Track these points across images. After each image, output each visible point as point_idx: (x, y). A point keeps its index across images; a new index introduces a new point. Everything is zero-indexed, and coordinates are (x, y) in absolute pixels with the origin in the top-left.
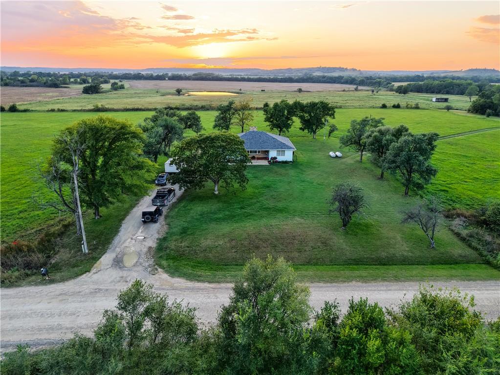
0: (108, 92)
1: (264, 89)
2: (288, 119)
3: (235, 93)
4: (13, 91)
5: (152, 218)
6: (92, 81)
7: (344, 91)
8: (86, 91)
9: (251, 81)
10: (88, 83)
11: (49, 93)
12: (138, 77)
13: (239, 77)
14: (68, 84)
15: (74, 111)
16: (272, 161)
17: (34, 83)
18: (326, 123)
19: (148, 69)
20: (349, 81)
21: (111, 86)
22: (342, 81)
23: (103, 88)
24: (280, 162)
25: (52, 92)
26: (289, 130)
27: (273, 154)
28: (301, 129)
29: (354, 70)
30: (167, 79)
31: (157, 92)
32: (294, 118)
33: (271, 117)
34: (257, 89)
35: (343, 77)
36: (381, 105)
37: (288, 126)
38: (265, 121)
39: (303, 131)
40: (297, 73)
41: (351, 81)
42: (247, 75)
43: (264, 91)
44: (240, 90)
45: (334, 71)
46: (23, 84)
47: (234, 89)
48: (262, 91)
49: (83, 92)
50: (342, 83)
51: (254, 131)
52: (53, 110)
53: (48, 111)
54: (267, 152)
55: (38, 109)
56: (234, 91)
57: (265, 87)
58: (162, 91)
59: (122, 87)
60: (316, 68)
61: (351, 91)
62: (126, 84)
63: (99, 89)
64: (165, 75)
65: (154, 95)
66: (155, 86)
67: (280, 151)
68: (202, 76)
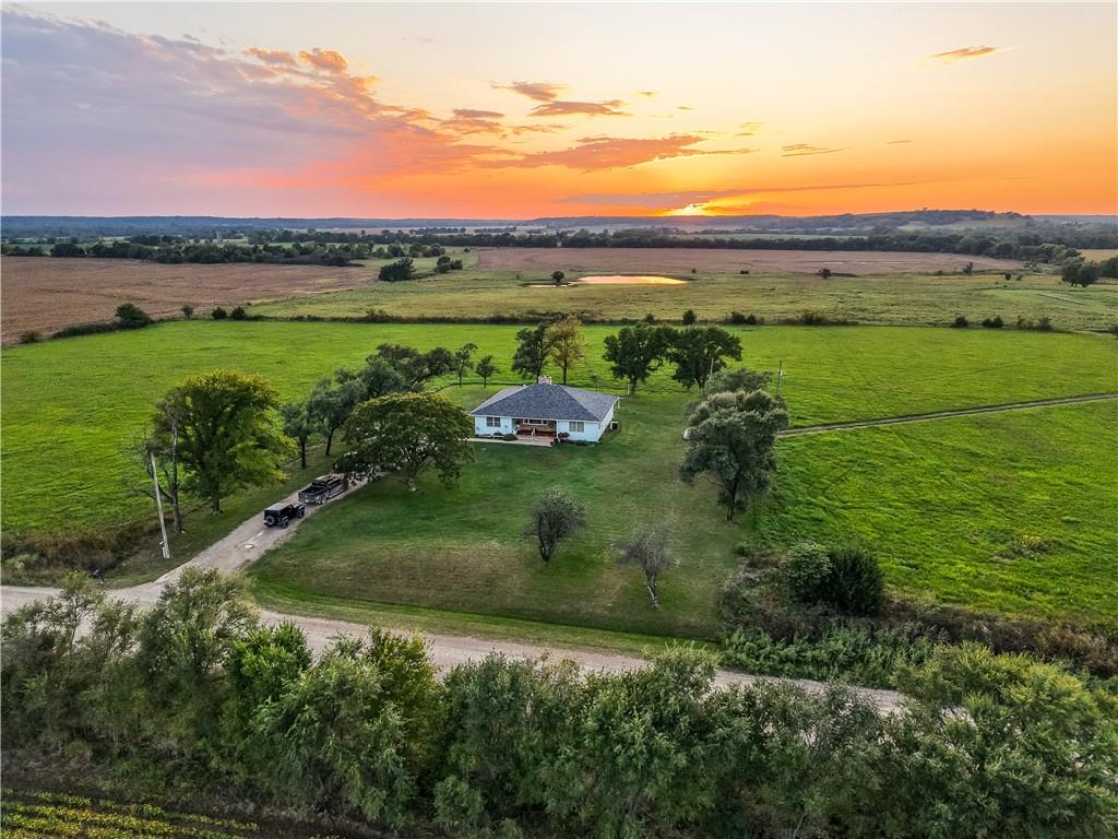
0: (427, 276)
1: (745, 270)
3: (678, 278)
4: (265, 273)
5: (276, 521)
7: (940, 273)
8: (387, 275)
9: (737, 248)
10: (401, 256)
11: (321, 277)
12: (504, 241)
14: (364, 258)
15: (334, 320)
16: (559, 440)
17: (306, 257)
19: (539, 221)
20: (973, 248)
21: (438, 263)
22: (958, 247)
23: (416, 269)
25: (327, 277)
27: (563, 426)
28: (673, 377)
29: (1012, 216)
30: (559, 244)
31: (518, 278)
34: (734, 269)
35: (961, 237)
36: (953, 320)
38: (609, 361)
40: (862, 226)
41: (981, 247)
43: (747, 273)
45: (958, 220)
46: (289, 258)
48: (742, 273)
49: (380, 277)
50: (956, 252)
52: (300, 319)
53: (292, 319)
55: (279, 314)
56: (680, 273)
57: (755, 264)
58: (530, 275)
59: (457, 266)
60: (912, 213)
61: (954, 274)
62: (470, 258)
63: (409, 271)
64: (561, 236)
65: (506, 285)
66: (525, 263)
67: (575, 423)
68: (632, 239)
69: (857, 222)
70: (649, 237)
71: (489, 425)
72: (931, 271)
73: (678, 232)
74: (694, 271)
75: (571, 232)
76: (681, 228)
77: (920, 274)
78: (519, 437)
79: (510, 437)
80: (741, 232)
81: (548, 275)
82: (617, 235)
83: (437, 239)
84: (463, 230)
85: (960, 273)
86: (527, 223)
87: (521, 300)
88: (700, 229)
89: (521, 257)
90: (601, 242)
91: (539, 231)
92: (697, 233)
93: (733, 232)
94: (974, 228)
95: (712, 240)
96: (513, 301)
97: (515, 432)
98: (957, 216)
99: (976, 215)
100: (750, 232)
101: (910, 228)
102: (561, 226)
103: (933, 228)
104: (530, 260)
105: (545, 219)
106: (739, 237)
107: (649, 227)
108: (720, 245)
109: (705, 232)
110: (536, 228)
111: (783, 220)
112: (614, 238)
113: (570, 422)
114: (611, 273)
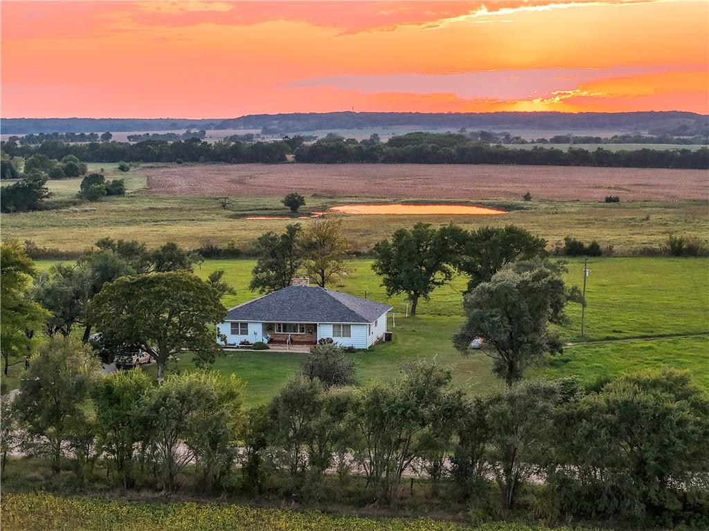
0: (67, 204)
1: (614, 196)
6: (27, 169)
10: (14, 175)
19: (247, 121)
21: (82, 186)
23: (51, 194)
27: (325, 331)
30: (290, 157)
31: (224, 206)
33: (388, 264)
43: (616, 200)
48: (609, 200)
54: (315, 327)
57: (634, 188)
58: (245, 202)
59: (116, 190)
62: (135, 180)
63: (40, 196)
64: (294, 143)
65: (206, 217)
66: (233, 186)
67: (339, 325)
68: (423, 147)
70: (452, 144)
71: (234, 332)
73: (508, 139)
74: (527, 197)
75: (309, 139)
76: (514, 133)
78: (270, 346)
79: (260, 346)
80: (624, 140)
81: (278, 202)
82: (395, 142)
83: (68, 150)
84: (107, 136)
86: (225, 124)
87: (235, 233)
88: (549, 135)
89: (222, 178)
90: (367, 154)
91: (249, 137)
92: (541, 141)
93: (609, 139)
95: (565, 151)
96: (224, 234)
97: (266, 341)
100: (638, 140)
102: (288, 129)
104: (240, 181)
105: (258, 117)
106: (614, 148)
107: (455, 131)
108: (579, 159)
109: (557, 140)
110: (242, 132)
112: (390, 146)
113: (334, 325)
114: (387, 200)
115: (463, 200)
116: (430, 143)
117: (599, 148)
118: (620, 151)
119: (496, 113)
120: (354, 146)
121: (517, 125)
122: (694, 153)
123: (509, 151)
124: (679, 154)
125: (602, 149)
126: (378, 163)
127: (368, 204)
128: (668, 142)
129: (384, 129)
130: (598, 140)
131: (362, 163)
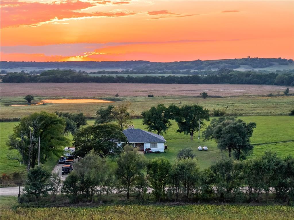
1: (151, 94)
2: (165, 122)
3: (109, 99)
7: (271, 95)
9: (133, 82)
13: (114, 76)
16: (146, 152)
18: (202, 125)
22: (276, 81)
24: (153, 153)
26: (166, 131)
27: (147, 146)
28: (178, 131)
32: (171, 121)
33: (149, 121)
34: (142, 94)
35: (277, 75)
37: (165, 128)
38: (144, 124)
39: (181, 133)
40: (210, 68)
42: (127, 72)
43: (152, 96)
44: (117, 95)
45: (271, 65)
47: (107, 94)
48: (149, 96)
50: (276, 84)
51: (131, 129)
54: (143, 144)
56: (107, 97)
60: (241, 60)
61: (279, 95)
67: (153, 143)
68: (56, 76)
69: (206, 65)
72: (265, 94)
73: (80, 72)
77: (259, 96)
85: (281, 95)
88: (96, 70)
92: (94, 73)
94: (282, 70)
98: (270, 62)
99: (282, 62)
101: (242, 69)
103: (257, 70)
111: (152, 64)
112: (43, 75)
113: (151, 143)
114: (60, 97)
115: (92, 97)
116: (59, 74)
117: (128, 76)
118: (137, 77)
119: (67, 61)
120: (28, 75)
121: (77, 66)
122: (166, 77)
123: (92, 77)
124: (160, 78)
125: (130, 76)
126: (38, 82)
127: (53, 99)
128: (146, 73)
129: (21, 68)
130: (117, 73)
131: (31, 82)
